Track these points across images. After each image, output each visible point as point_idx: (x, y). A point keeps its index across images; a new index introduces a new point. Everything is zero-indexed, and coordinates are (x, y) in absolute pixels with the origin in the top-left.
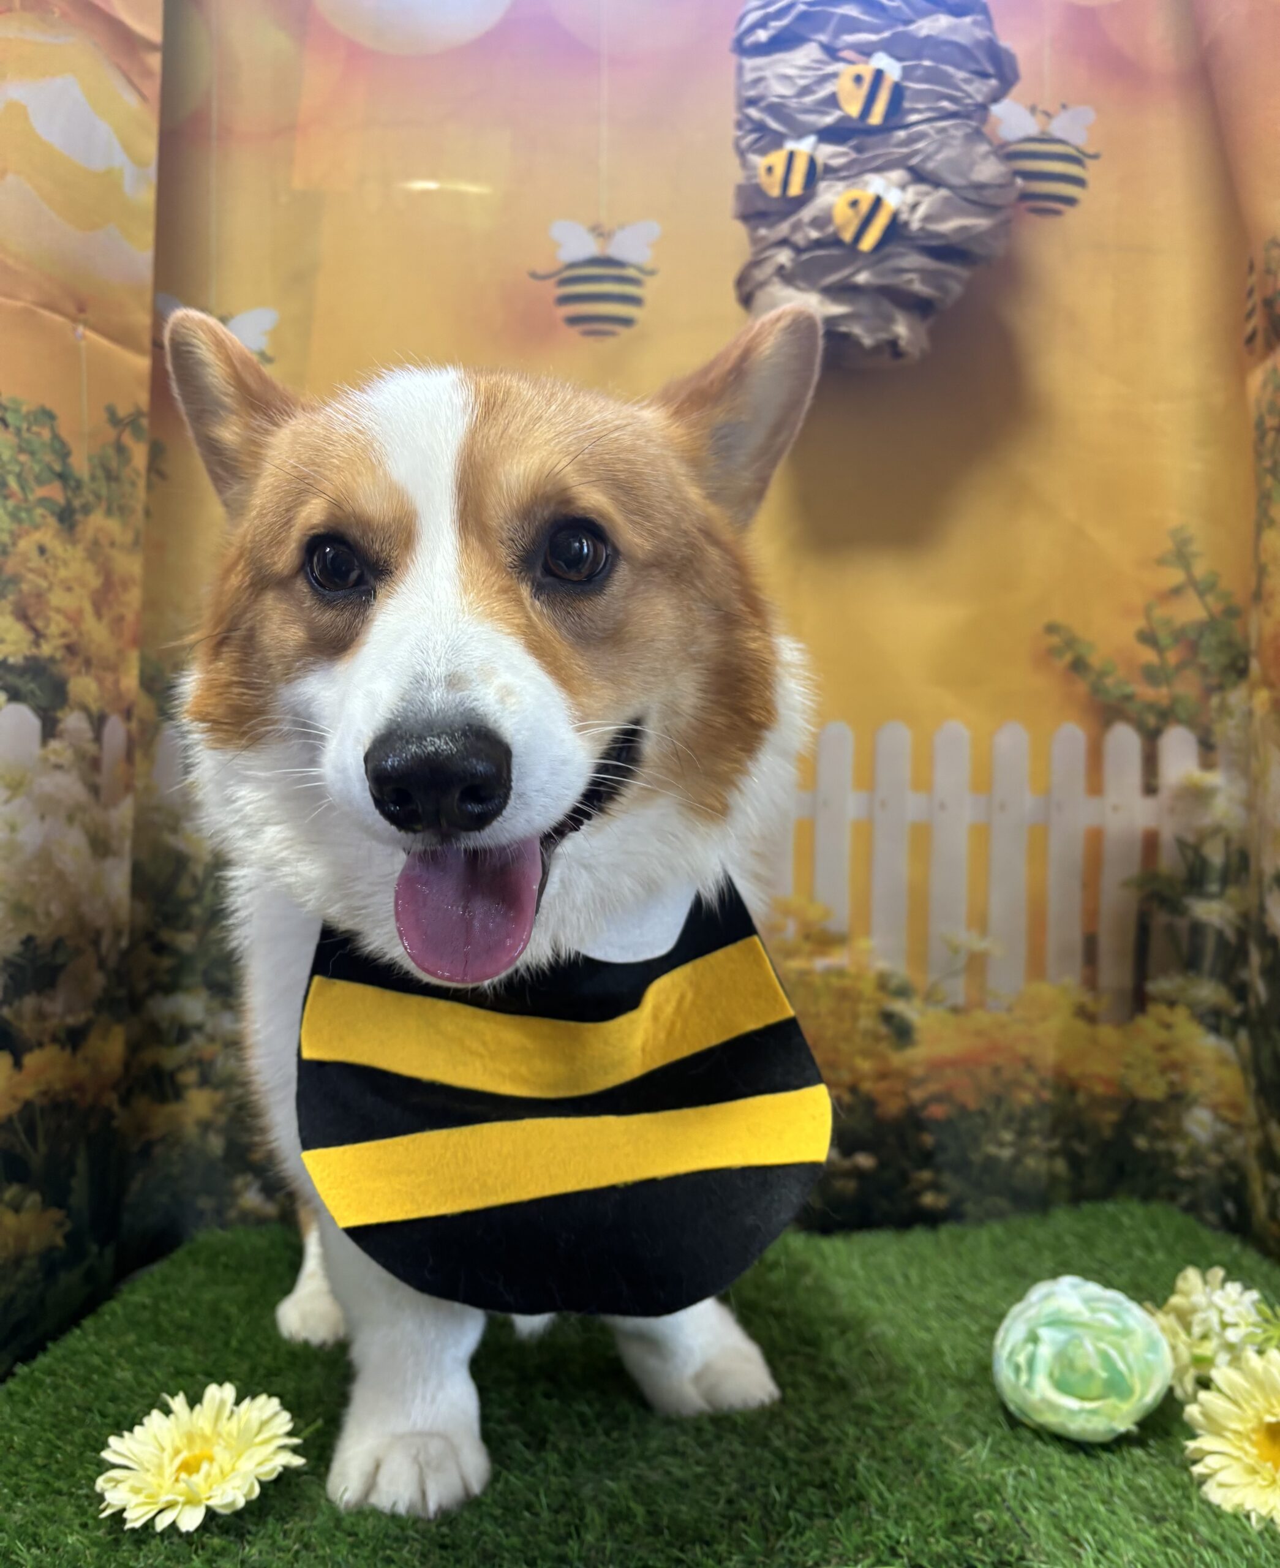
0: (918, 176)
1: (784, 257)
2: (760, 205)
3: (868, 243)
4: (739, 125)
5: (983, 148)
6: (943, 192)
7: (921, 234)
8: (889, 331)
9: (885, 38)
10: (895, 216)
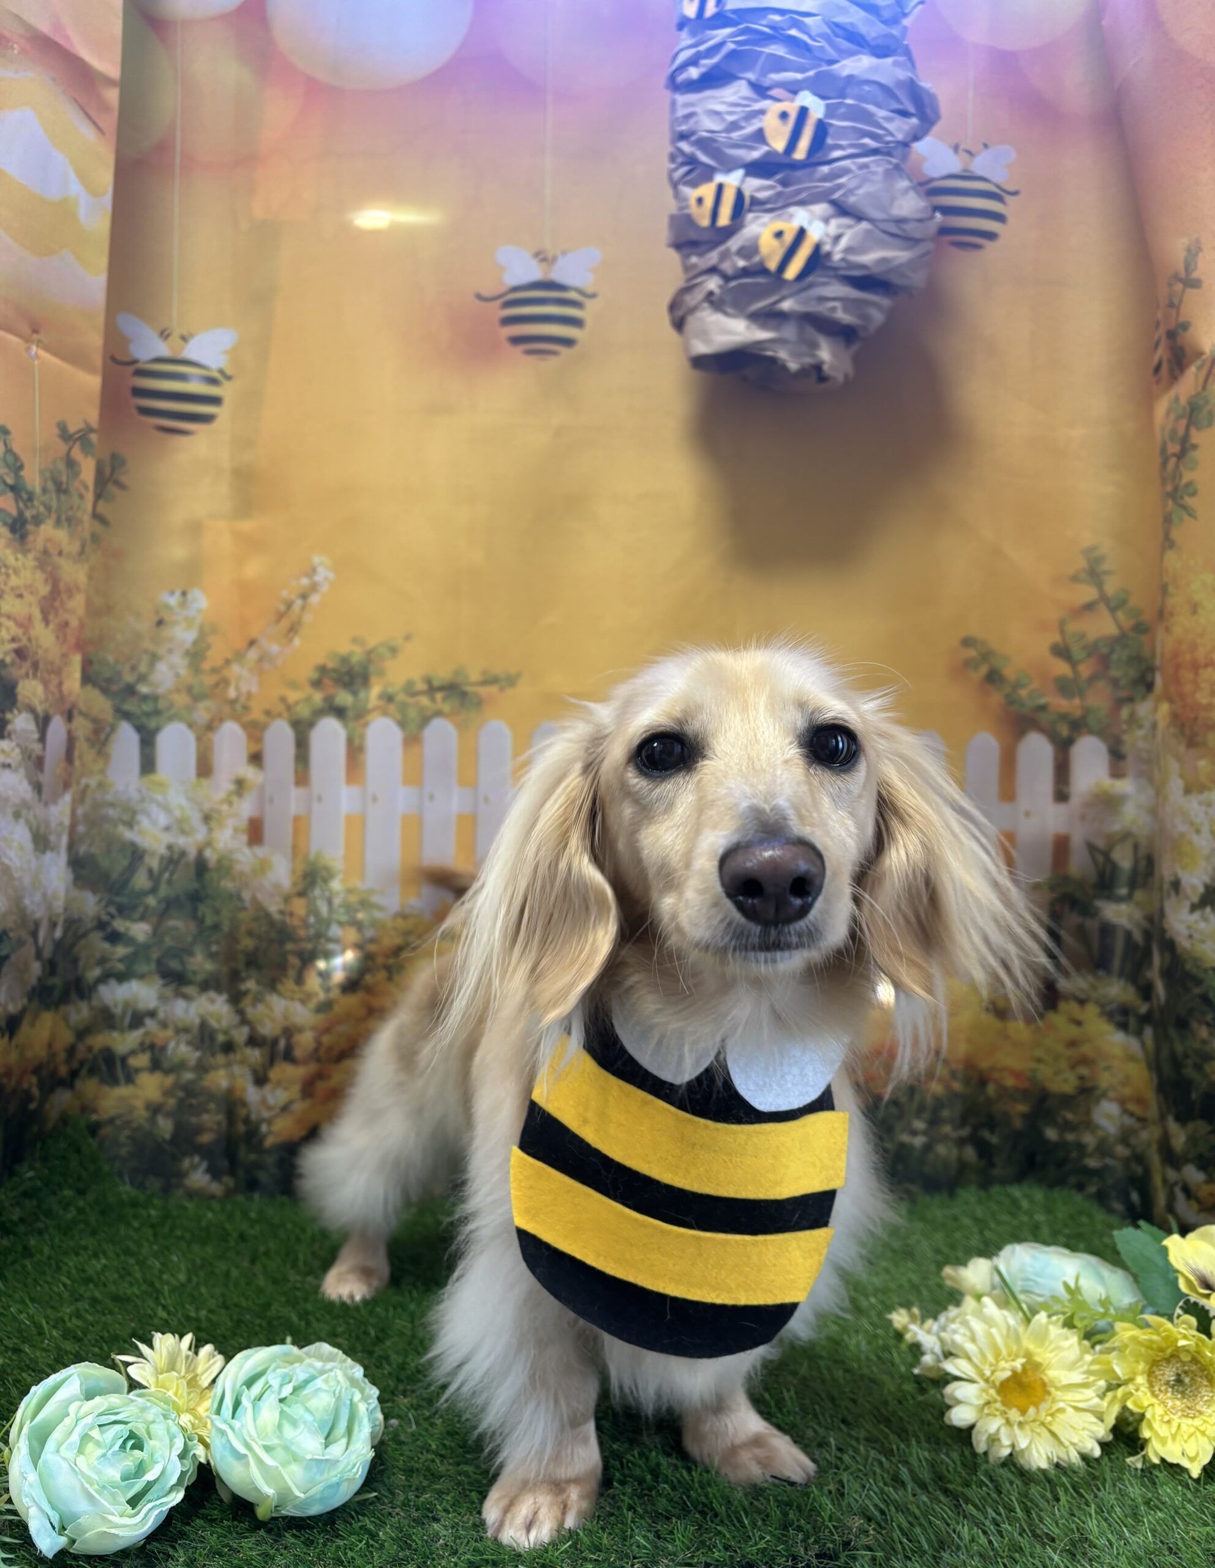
0: (842, 210)
1: (713, 284)
2: (693, 235)
3: (792, 272)
4: (672, 158)
5: (904, 184)
6: (864, 225)
7: (843, 264)
8: (813, 356)
9: (810, 77)
10: (817, 248)
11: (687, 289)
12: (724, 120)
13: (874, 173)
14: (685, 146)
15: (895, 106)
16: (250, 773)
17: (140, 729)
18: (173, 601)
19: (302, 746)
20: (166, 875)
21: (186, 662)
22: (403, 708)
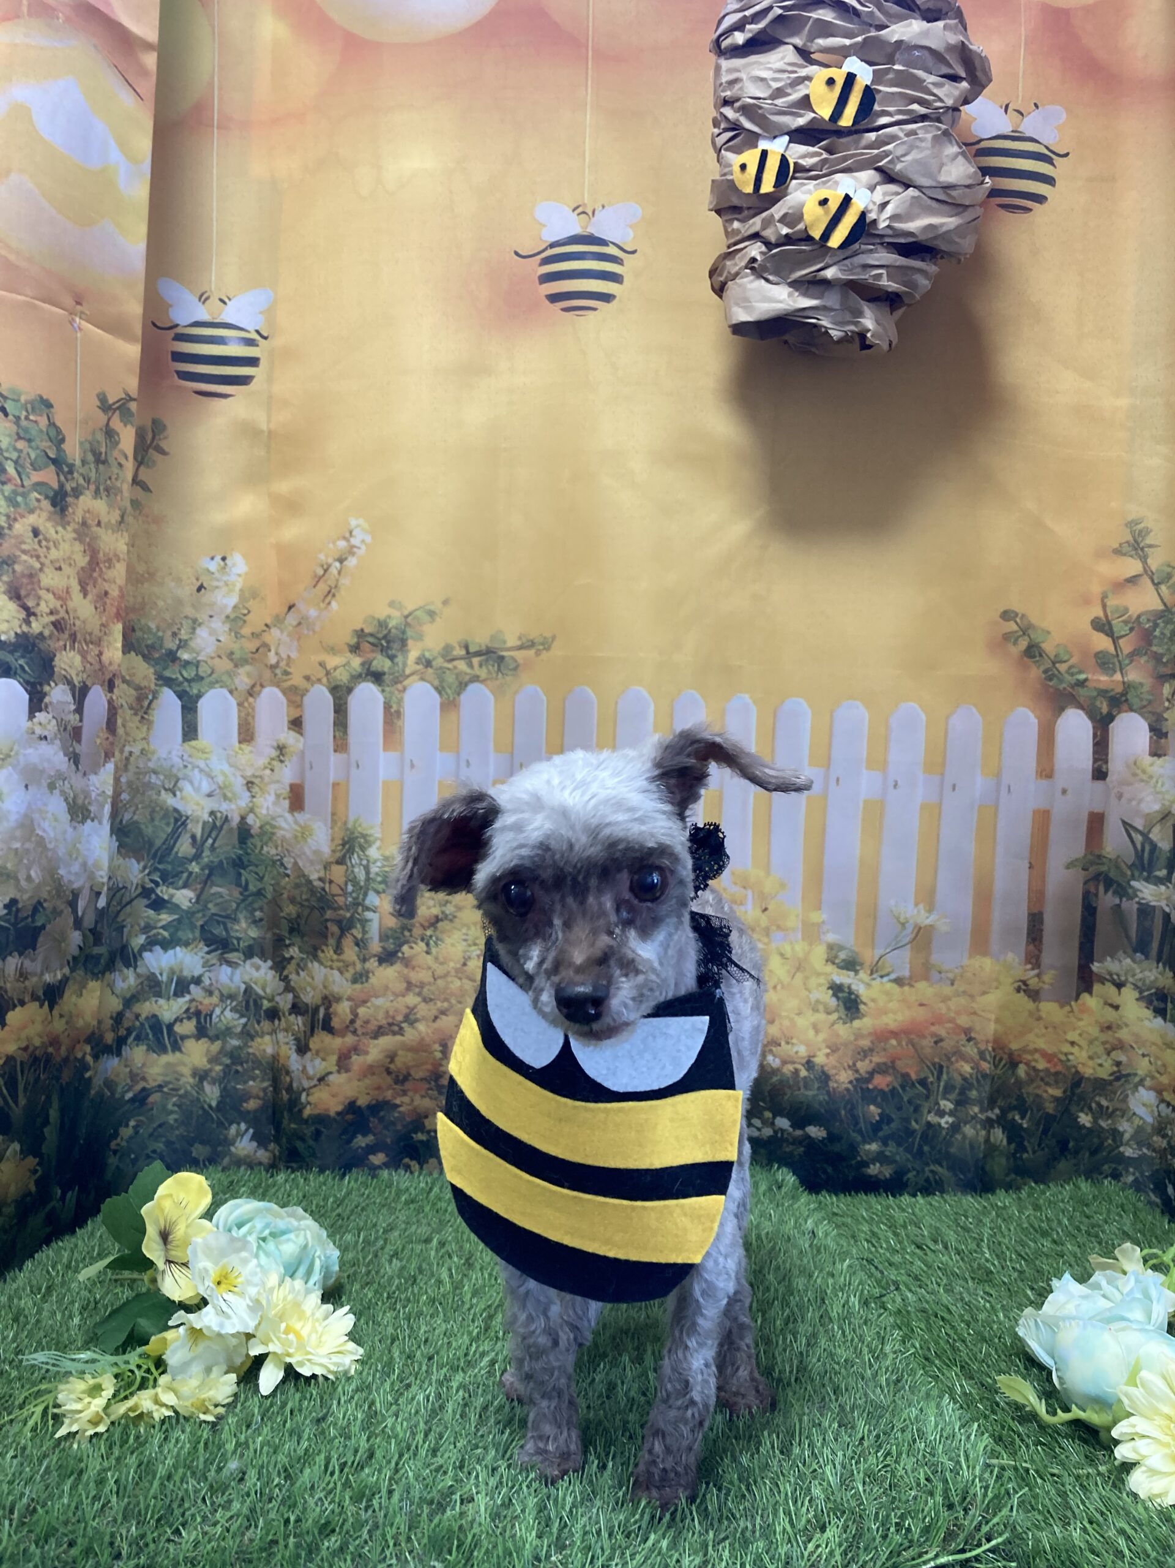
0: (888, 177)
1: (756, 250)
2: (735, 201)
3: (836, 240)
4: (716, 123)
5: (952, 149)
6: (911, 192)
7: (890, 232)
8: (856, 324)
9: (856, 44)
10: (863, 215)
11: (729, 255)
12: (770, 87)
13: (921, 140)
14: (729, 112)
15: (945, 70)
16: (290, 738)
17: (181, 695)
18: (213, 566)
19: (341, 711)
20: (210, 841)
21: (226, 627)
22: (441, 672)
